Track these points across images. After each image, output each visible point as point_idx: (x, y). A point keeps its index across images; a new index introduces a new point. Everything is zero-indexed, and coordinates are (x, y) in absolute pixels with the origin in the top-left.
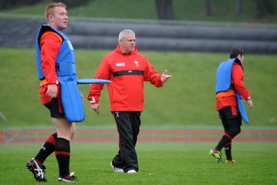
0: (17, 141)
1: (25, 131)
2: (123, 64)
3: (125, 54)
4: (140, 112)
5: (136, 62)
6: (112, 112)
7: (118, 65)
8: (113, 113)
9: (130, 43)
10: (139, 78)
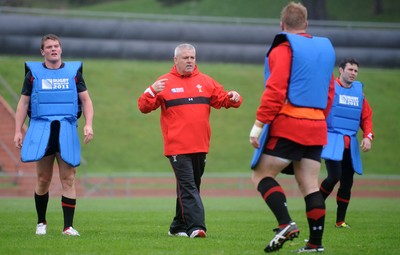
0: (101, 193)
1: (111, 180)
2: (180, 90)
3: (183, 77)
4: (205, 153)
5: (199, 87)
6: (168, 157)
7: (174, 90)
8: (170, 157)
9: (186, 61)
10: (202, 107)
